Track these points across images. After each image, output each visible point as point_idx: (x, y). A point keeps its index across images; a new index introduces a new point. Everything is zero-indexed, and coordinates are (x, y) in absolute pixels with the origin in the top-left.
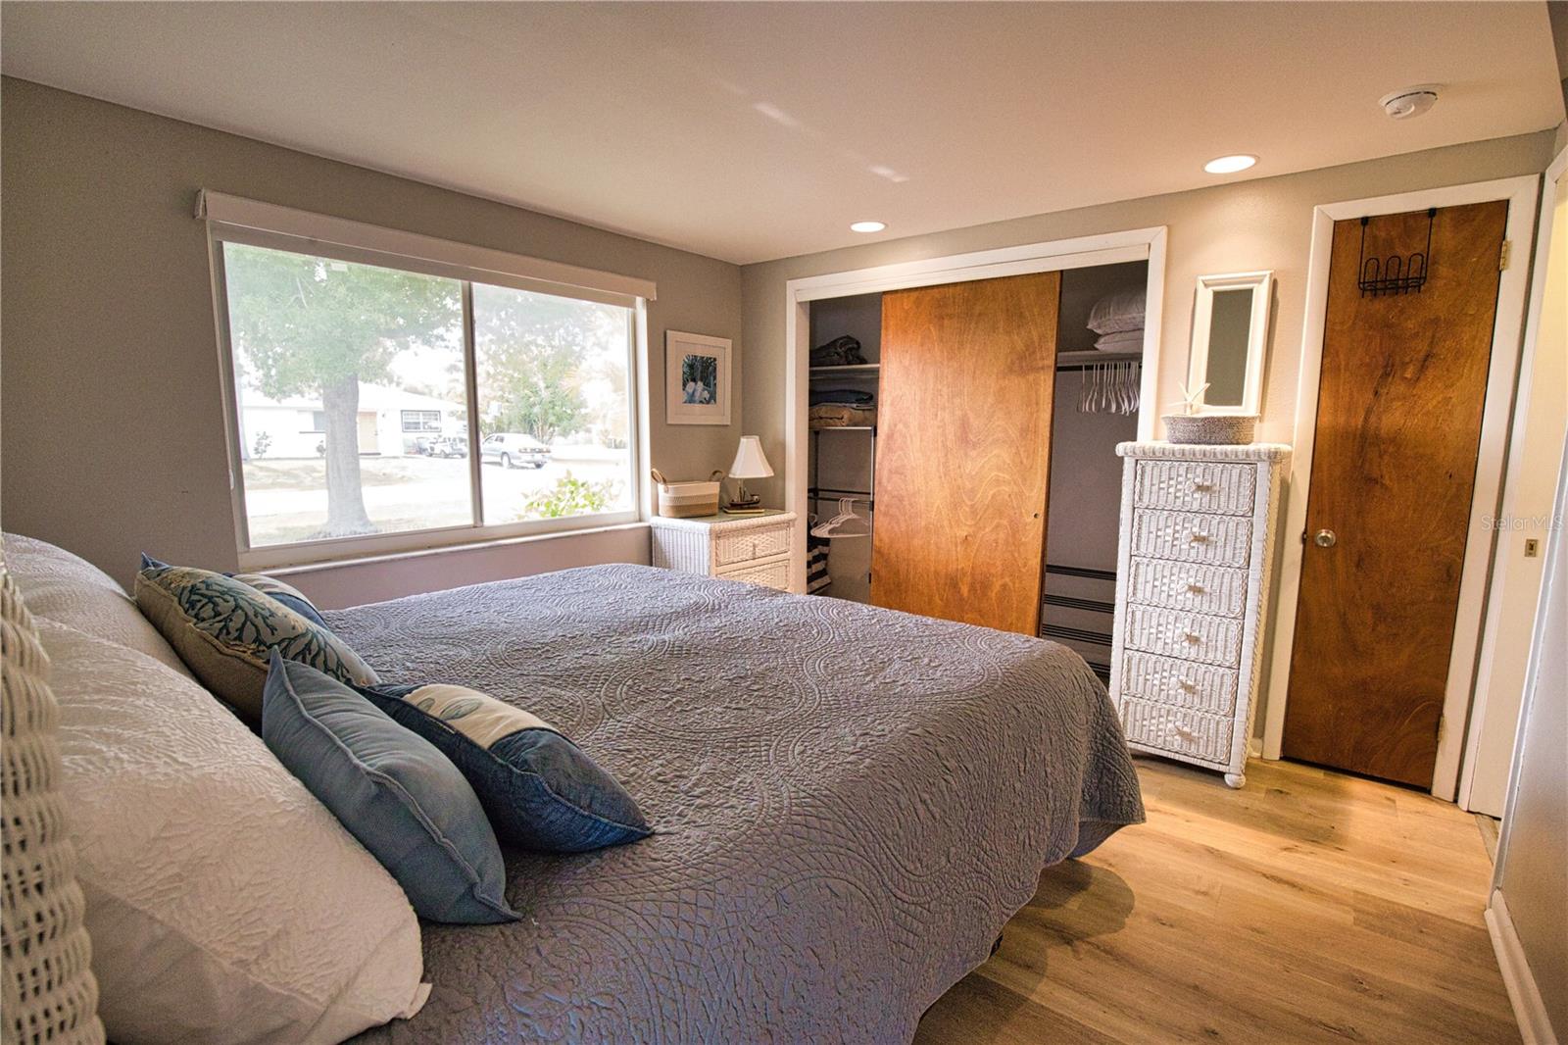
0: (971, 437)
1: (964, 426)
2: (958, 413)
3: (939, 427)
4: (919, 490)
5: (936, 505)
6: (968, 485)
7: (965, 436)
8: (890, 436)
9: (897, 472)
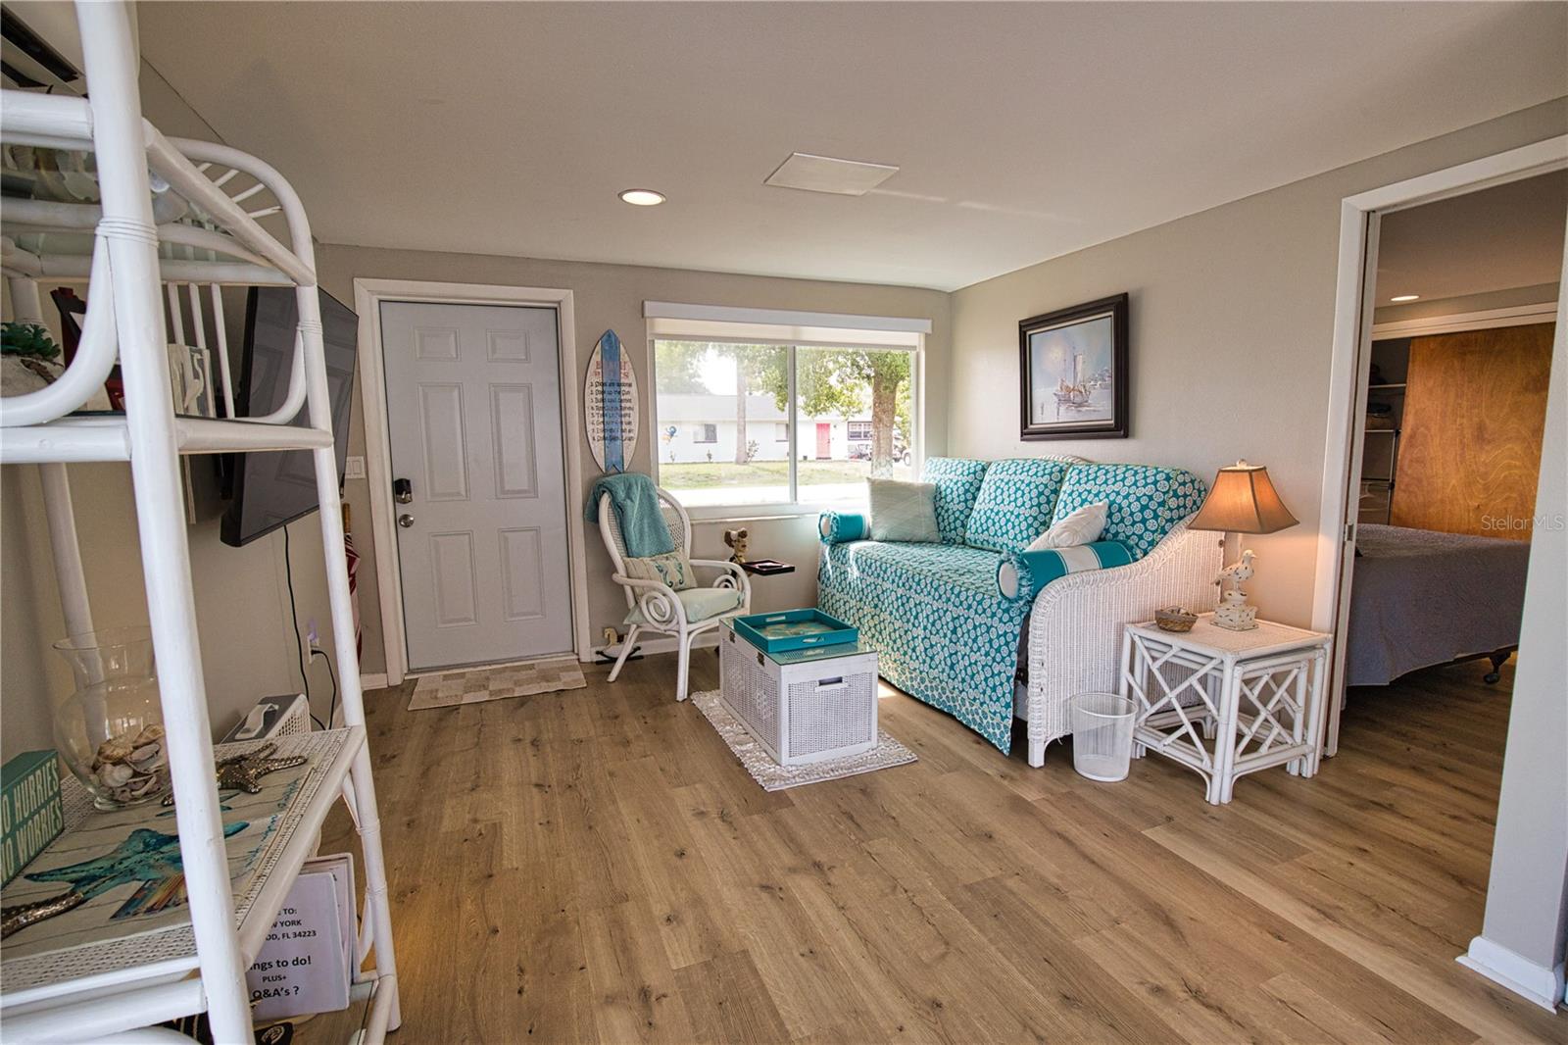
0: (1486, 436)
1: (1481, 428)
2: (1476, 419)
3: (1457, 429)
4: (1437, 474)
5: (1451, 484)
6: (1482, 469)
7: (1481, 436)
8: (1412, 437)
9: (1417, 461)
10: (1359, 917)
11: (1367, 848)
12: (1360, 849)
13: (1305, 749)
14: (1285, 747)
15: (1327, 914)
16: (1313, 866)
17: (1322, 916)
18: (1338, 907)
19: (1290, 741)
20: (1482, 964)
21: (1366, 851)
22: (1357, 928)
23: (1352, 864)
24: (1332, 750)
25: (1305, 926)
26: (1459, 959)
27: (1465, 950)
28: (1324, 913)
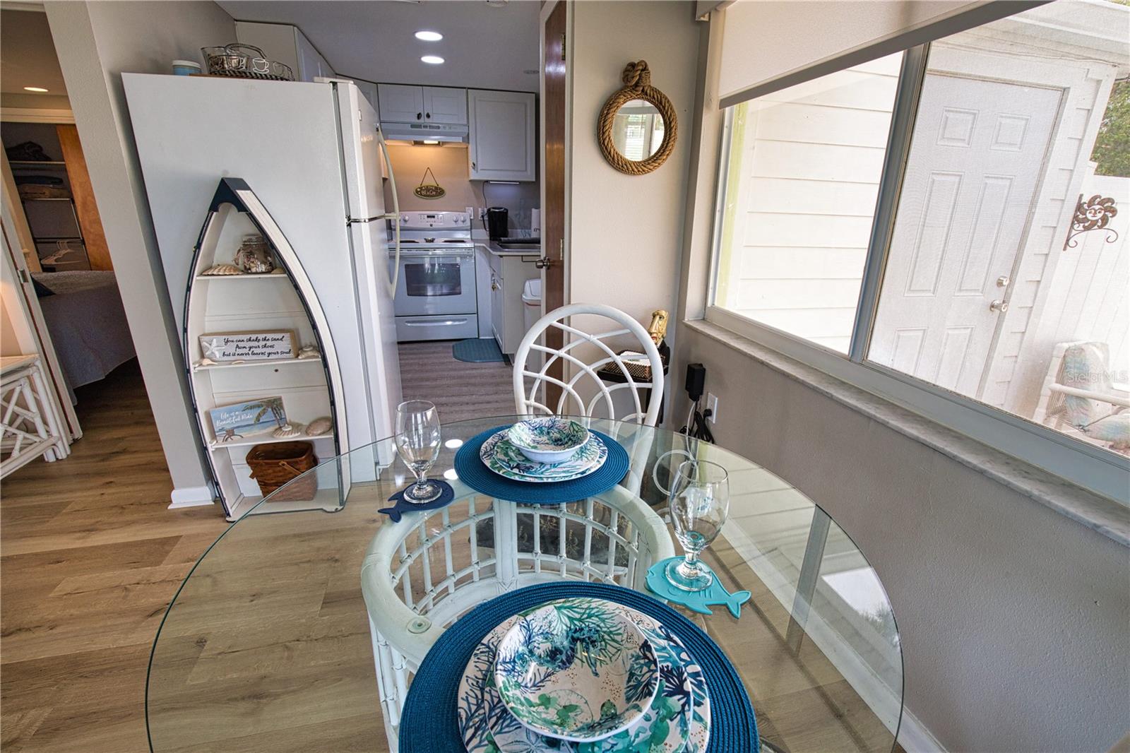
10: (111, 520)
11: (112, 480)
12: (107, 483)
13: (53, 440)
14: (35, 444)
15: (90, 530)
16: (77, 508)
17: (88, 532)
18: (97, 522)
19: (37, 439)
20: (181, 503)
21: (111, 482)
22: (112, 526)
23: (102, 494)
24: (79, 433)
25: (78, 544)
26: (170, 507)
27: (171, 502)
28: (88, 530)
